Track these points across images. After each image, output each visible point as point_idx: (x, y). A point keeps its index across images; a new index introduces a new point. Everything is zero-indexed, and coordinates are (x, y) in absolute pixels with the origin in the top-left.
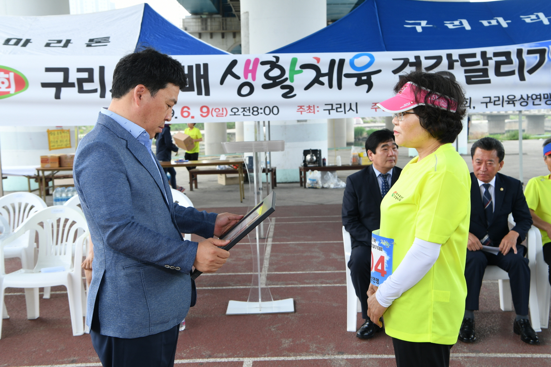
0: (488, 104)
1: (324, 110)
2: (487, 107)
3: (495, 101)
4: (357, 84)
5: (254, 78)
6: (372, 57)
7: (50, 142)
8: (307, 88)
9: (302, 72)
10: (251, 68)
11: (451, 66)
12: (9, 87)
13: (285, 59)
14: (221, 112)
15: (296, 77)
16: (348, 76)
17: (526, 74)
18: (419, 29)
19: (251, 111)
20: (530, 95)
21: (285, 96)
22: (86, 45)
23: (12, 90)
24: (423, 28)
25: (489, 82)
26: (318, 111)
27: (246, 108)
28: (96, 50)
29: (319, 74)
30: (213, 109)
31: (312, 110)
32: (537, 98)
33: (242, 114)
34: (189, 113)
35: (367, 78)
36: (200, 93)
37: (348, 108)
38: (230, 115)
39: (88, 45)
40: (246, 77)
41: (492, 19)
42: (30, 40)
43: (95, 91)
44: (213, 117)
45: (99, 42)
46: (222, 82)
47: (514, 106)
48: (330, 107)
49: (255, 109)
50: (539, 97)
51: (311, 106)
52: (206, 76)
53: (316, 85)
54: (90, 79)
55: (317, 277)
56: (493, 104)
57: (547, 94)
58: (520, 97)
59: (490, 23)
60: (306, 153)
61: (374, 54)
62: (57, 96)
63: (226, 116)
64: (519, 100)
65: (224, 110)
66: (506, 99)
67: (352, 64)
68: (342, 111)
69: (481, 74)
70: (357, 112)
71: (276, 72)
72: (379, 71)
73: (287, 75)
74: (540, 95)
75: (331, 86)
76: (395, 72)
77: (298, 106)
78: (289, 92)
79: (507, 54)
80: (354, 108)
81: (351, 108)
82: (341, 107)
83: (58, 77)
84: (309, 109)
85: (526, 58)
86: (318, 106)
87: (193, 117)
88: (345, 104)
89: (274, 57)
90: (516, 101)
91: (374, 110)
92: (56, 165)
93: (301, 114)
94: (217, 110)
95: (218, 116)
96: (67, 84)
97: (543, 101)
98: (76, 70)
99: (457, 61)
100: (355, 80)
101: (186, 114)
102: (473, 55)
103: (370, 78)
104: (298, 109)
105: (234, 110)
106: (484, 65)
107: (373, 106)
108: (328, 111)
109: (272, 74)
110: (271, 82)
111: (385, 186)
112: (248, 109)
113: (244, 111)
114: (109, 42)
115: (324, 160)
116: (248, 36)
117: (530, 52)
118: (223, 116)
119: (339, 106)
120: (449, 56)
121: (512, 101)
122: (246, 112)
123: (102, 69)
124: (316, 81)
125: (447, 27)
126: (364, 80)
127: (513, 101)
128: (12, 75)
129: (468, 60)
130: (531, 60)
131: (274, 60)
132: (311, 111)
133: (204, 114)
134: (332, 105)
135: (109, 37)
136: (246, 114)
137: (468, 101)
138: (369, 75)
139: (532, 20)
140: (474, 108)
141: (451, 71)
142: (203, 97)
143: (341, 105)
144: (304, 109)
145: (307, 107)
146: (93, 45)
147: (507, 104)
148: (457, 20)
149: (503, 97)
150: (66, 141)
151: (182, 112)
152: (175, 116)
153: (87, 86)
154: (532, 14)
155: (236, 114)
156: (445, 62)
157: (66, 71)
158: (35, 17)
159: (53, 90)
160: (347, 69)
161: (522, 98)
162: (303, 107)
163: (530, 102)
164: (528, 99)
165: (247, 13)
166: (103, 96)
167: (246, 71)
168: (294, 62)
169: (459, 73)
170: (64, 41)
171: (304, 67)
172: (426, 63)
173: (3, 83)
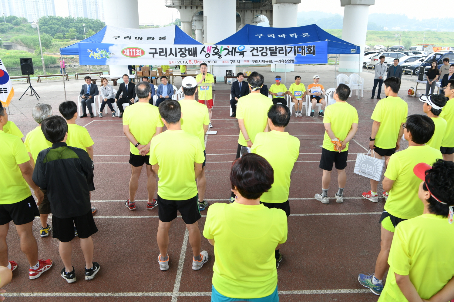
1: (230, 62)
2: (276, 63)
3: (278, 61)
4: (240, 55)
5: (210, 52)
6: (244, 47)
8: (225, 56)
9: (224, 51)
11: (266, 51)
12: (140, 54)
13: (219, 47)
15: (222, 52)
16: (237, 52)
17: (287, 54)
18: (260, 37)
20: (288, 60)
21: (219, 58)
23: (141, 55)
25: (277, 55)
27: (208, 61)
28: (162, 41)
29: (229, 51)
36: (194, 56)
37: (237, 62)
39: (160, 40)
40: (208, 52)
41: (281, 34)
42: (142, 37)
43: (164, 55)
45: (163, 38)
46: (201, 53)
47: (283, 63)
48: (232, 61)
49: (210, 61)
50: (290, 60)
52: (196, 51)
53: (228, 55)
54: (163, 52)
55: (226, 108)
57: (292, 60)
59: (280, 36)
60: (227, 71)
62: (154, 57)
66: (281, 61)
68: (235, 63)
69: (275, 53)
71: (216, 51)
72: (246, 51)
73: (219, 52)
75: (232, 55)
77: (223, 61)
78: (220, 57)
79: (282, 48)
80: (239, 62)
83: (153, 51)
86: (228, 61)
87: (192, 63)
88: (236, 60)
92: (142, 75)
93: (224, 63)
94: (199, 61)
96: (156, 53)
97: (291, 62)
98: (158, 49)
99: (268, 49)
100: (239, 53)
101: (190, 62)
102: (273, 48)
106: (276, 50)
107: (244, 61)
109: (215, 51)
110: (215, 53)
114: (166, 38)
115: (233, 74)
117: (288, 47)
119: (234, 61)
120: (266, 47)
121: (283, 61)
123: (166, 49)
124: (228, 53)
125: (268, 37)
126: (242, 54)
128: (141, 50)
129: (271, 49)
130: (288, 50)
131: (216, 47)
133: (196, 63)
137: (271, 61)
138: (243, 52)
139: (293, 35)
140: (272, 63)
142: (195, 58)
145: (225, 61)
148: (271, 34)
151: (189, 62)
153: (162, 54)
156: (265, 49)
157: (156, 49)
158: (142, 29)
159: (152, 55)
160: (237, 50)
161: (286, 60)
163: (288, 62)
166: (166, 56)
167: (208, 50)
168: (222, 47)
169: (269, 52)
170: (152, 38)
171: (225, 49)
172: (259, 49)
173: (138, 52)
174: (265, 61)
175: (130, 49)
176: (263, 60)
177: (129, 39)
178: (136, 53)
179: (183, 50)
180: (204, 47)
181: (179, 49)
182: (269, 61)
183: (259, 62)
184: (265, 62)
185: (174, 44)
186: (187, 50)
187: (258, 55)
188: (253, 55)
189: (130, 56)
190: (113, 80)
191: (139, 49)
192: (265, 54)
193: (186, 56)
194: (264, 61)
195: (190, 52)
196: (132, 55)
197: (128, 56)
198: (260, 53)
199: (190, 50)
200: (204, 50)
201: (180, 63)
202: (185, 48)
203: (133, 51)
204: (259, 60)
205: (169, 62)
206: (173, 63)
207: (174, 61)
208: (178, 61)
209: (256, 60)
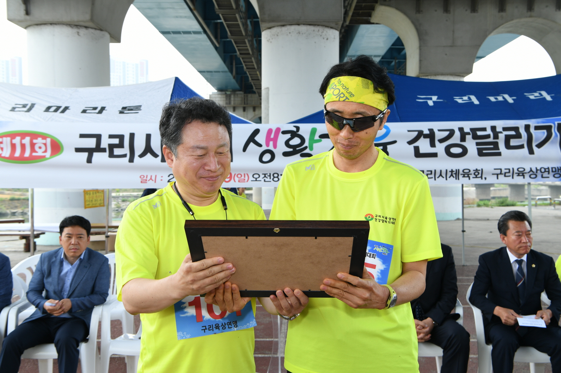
0: (499, 176)
2: (498, 178)
3: (505, 173)
5: (275, 146)
7: (85, 201)
9: (321, 141)
10: (272, 136)
11: (463, 139)
12: (46, 151)
13: (305, 129)
14: (243, 177)
15: (315, 145)
17: (535, 148)
18: (430, 103)
19: (272, 177)
20: (539, 168)
22: (119, 112)
23: (48, 154)
24: (434, 102)
25: (499, 154)
27: (267, 174)
28: (127, 117)
30: (235, 174)
32: (545, 171)
33: (263, 180)
35: (383, 148)
38: (252, 181)
39: (121, 112)
40: (268, 145)
41: (498, 95)
42: (69, 107)
43: (125, 156)
44: (235, 183)
45: (132, 110)
46: (245, 149)
47: (524, 178)
49: (276, 175)
50: (547, 170)
54: (121, 145)
56: (503, 175)
57: (555, 168)
58: (529, 170)
59: (496, 99)
61: (389, 124)
62: (89, 161)
63: (247, 181)
64: (529, 172)
65: (246, 176)
66: (516, 171)
69: (492, 146)
71: (296, 141)
72: (395, 142)
73: (306, 144)
74: (548, 168)
76: (410, 143)
79: (516, 129)
83: (91, 143)
85: (534, 132)
89: (295, 126)
90: (526, 173)
94: (239, 176)
95: (240, 181)
96: (98, 149)
97: (551, 174)
98: (108, 136)
99: (469, 134)
102: (484, 129)
103: (386, 148)
105: (256, 176)
106: (494, 138)
109: (293, 142)
110: (291, 150)
112: (269, 175)
113: (265, 176)
114: (141, 110)
116: (267, 109)
117: (537, 128)
118: (245, 182)
121: (521, 173)
122: (267, 178)
123: (132, 136)
125: (457, 102)
127: (523, 174)
128: (49, 140)
129: (479, 133)
130: (539, 135)
131: (295, 129)
135: (141, 106)
136: (267, 180)
137: (480, 172)
138: (385, 145)
139: (535, 97)
140: (485, 178)
141: (463, 143)
146: (125, 112)
147: (517, 176)
148: (465, 96)
149: (513, 169)
150: (101, 200)
153: (117, 151)
154: (535, 92)
155: (258, 179)
156: (457, 134)
157: (98, 137)
158: (75, 88)
159: (85, 155)
161: (531, 170)
163: (539, 174)
164: (537, 172)
165: (268, 88)
166: (131, 160)
167: (268, 139)
168: (314, 131)
169: (471, 145)
170: (99, 109)
171: (323, 136)
172: (439, 135)
173: (40, 148)
174: (461, 172)
175: (12, 136)
176: (452, 171)
177: (26, 111)
178: (33, 149)
180: (257, 132)
182: (472, 172)
183: (437, 176)
184: (461, 177)
187: (435, 155)
188: (418, 154)
189: (12, 159)
190: (23, 237)
191: (44, 137)
192: (458, 150)
194: (455, 174)
196: (17, 154)
197: (4, 158)
198: (440, 148)
200: (257, 138)
203: (24, 141)
204: (441, 171)
205: (140, 177)
206: (153, 180)
207: (156, 176)
208: (169, 176)
209: (428, 171)
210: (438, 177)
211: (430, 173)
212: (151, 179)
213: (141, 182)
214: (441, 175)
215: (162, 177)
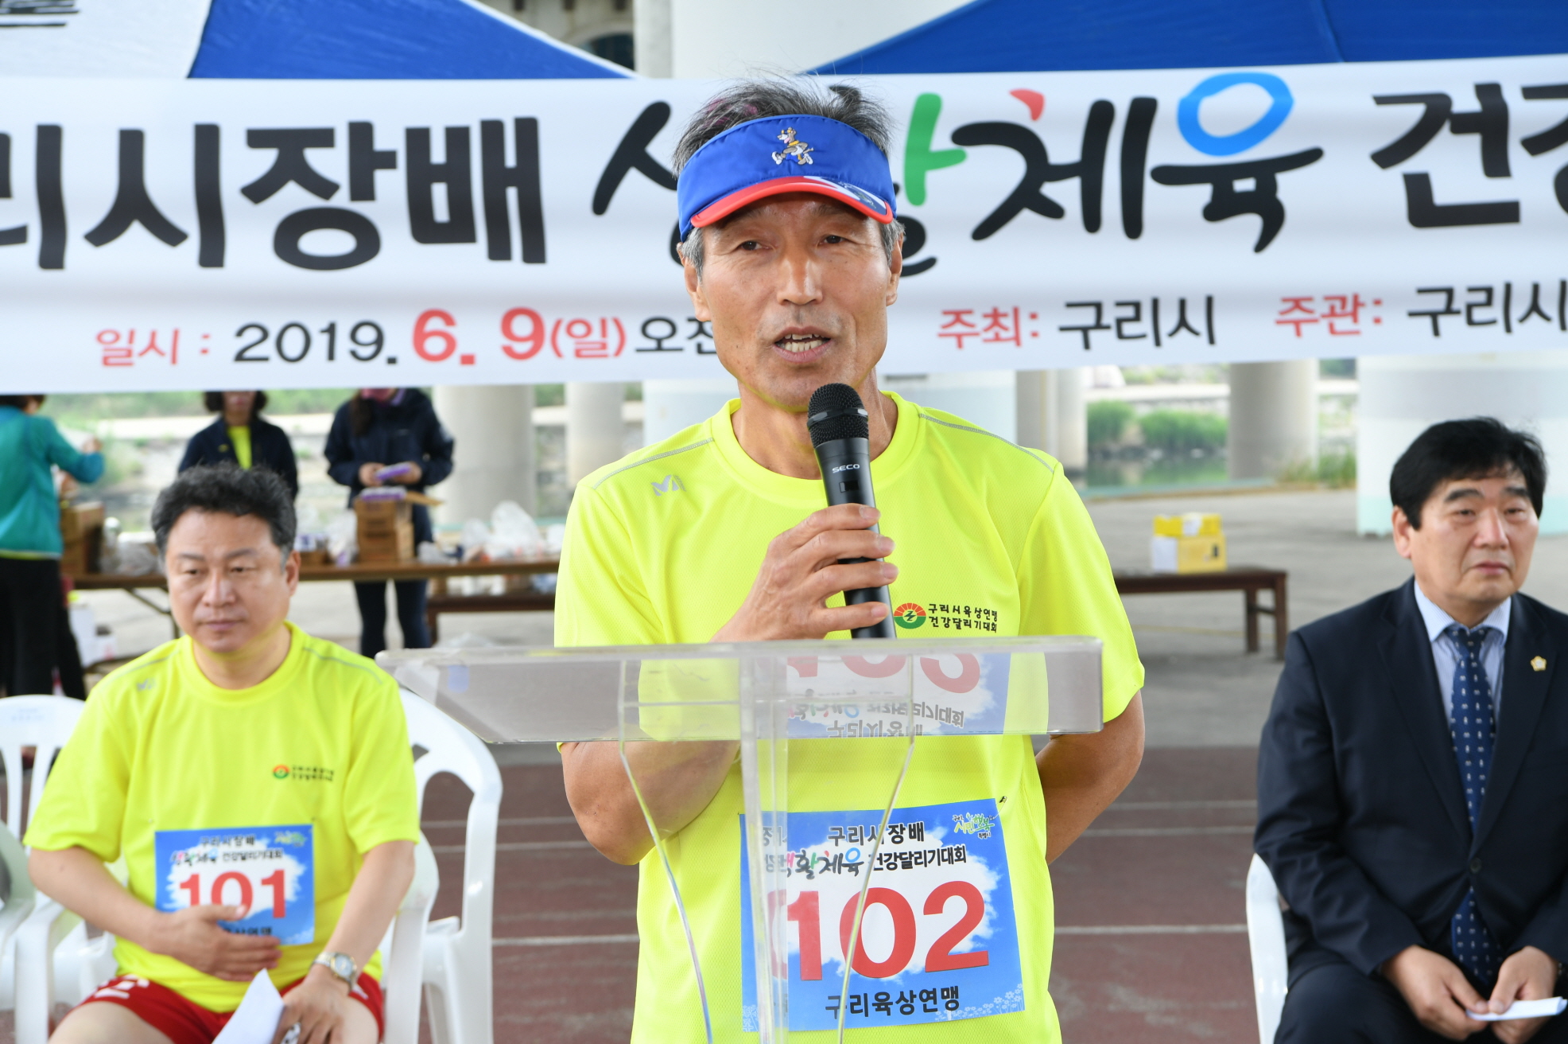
1: (1063, 329)
4: (1213, 213)
6: (1278, 89)
8: (985, 230)
9: (959, 158)
13: (891, 101)
14: (596, 336)
15: (935, 179)
16: (1170, 175)
26: (1035, 334)
29: (1040, 168)
31: (1005, 329)
33: (691, 346)
34: (451, 344)
35: (1258, 185)
36: (499, 250)
37: (1169, 320)
38: (639, 350)
43: (16, 235)
44: (560, 359)
46: (601, 202)
48: (1087, 317)
51: (1002, 310)
52: (528, 176)
53: (1026, 216)
61: (1288, 74)
63: (618, 352)
65: (612, 329)
67: (1189, 124)
68: (1143, 336)
70: (1212, 340)
72: (1311, 156)
75: (1092, 220)
76: (1386, 158)
77: (946, 313)
80: (1197, 319)
81: (1183, 323)
82: (1137, 318)
84: (996, 323)
86: (1033, 310)
87: (468, 360)
88: (1155, 303)
91: (1291, 328)
93: (960, 345)
94: (579, 329)
95: (584, 352)
100: (1203, 193)
101: (435, 345)
103: (1273, 186)
104: (945, 327)
105: (659, 330)
107: (1283, 313)
108: (1078, 335)
111: (1471, 685)
113: (701, 330)
114: (76, 11)
118: (605, 356)
119: (1129, 312)
123: (49, 139)
124: (1028, 197)
126: (1245, 195)
132: (1003, 334)
133: (522, 348)
134: (1098, 306)
138: (1267, 171)
142: (515, 268)
143: (1137, 306)
144: (972, 326)
145: (986, 316)
151: (420, 336)
152: (387, 351)
155: (666, 344)
160: (1166, 147)
162: (966, 318)
166: (52, 257)
168: (926, 112)
171: (972, 135)
172: (1528, 117)
179: (332, 163)
180: (655, 116)
181: (257, 139)
183: (1517, 311)
185: (198, 70)
186: (387, 160)
187: (1506, 213)
188: (1424, 210)
193: (368, 242)
195: (439, 192)
198: (1532, 179)
199: (438, 154)
201: (268, 348)
202: (361, 133)
204: (1536, 288)
205: (99, 338)
206: (161, 353)
207: (176, 334)
208: (240, 333)
209: (1472, 290)
210: (1523, 320)
211: (1481, 297)
212: (152, 345)
213: (106, 361)
214: (1535, 308)
215: (206, 337)
